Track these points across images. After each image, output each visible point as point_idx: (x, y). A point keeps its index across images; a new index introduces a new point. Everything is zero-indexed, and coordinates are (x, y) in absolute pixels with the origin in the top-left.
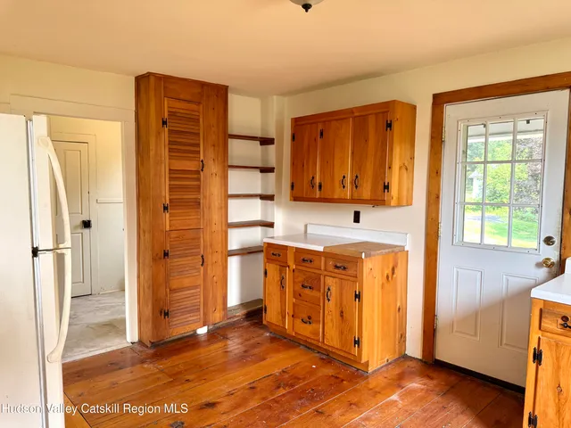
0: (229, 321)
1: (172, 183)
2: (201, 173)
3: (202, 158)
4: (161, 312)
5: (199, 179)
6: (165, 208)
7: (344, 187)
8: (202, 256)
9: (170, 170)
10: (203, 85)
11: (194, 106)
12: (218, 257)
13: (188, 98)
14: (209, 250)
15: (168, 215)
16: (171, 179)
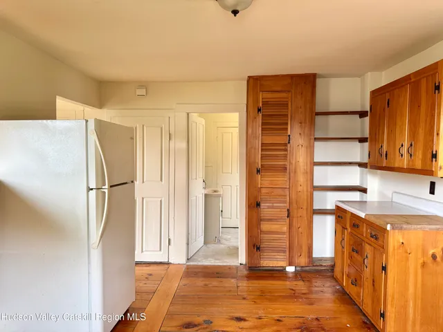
0: (314, 268)
1: (263, 153)
2: (289, 145)
3: (289, 133)
4: (254, 246)
5: (286, 150)
6: (258, 171)
7: (402, 155)
8: (288, 210)
9: (262, 144)
10: (292, 77)
11: (284, 95)
12: (303, 213)
13: (279, 89)
14: (295, 205)
15: (260, 176)
16: (262, 150)
